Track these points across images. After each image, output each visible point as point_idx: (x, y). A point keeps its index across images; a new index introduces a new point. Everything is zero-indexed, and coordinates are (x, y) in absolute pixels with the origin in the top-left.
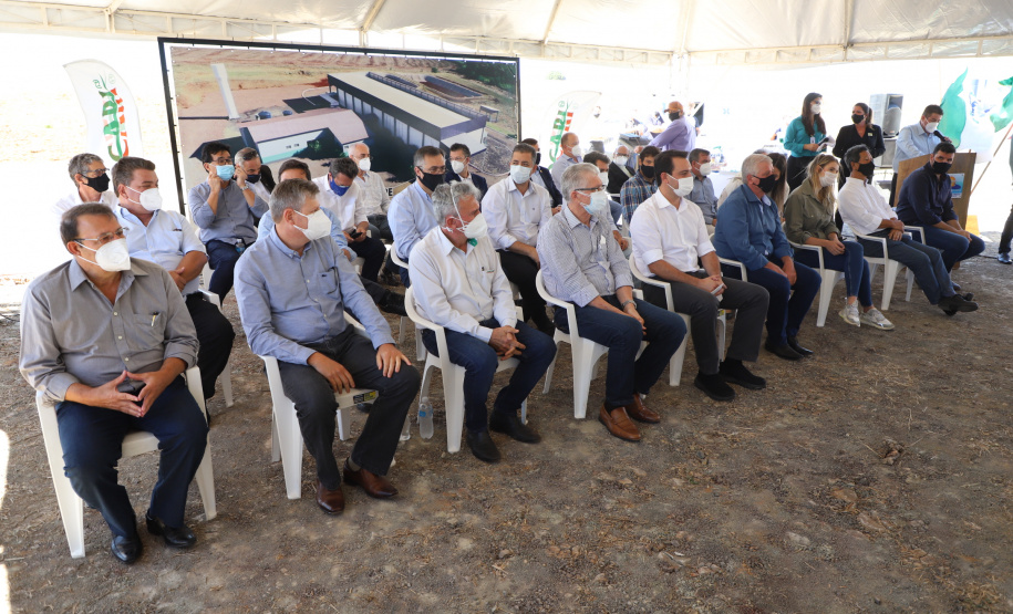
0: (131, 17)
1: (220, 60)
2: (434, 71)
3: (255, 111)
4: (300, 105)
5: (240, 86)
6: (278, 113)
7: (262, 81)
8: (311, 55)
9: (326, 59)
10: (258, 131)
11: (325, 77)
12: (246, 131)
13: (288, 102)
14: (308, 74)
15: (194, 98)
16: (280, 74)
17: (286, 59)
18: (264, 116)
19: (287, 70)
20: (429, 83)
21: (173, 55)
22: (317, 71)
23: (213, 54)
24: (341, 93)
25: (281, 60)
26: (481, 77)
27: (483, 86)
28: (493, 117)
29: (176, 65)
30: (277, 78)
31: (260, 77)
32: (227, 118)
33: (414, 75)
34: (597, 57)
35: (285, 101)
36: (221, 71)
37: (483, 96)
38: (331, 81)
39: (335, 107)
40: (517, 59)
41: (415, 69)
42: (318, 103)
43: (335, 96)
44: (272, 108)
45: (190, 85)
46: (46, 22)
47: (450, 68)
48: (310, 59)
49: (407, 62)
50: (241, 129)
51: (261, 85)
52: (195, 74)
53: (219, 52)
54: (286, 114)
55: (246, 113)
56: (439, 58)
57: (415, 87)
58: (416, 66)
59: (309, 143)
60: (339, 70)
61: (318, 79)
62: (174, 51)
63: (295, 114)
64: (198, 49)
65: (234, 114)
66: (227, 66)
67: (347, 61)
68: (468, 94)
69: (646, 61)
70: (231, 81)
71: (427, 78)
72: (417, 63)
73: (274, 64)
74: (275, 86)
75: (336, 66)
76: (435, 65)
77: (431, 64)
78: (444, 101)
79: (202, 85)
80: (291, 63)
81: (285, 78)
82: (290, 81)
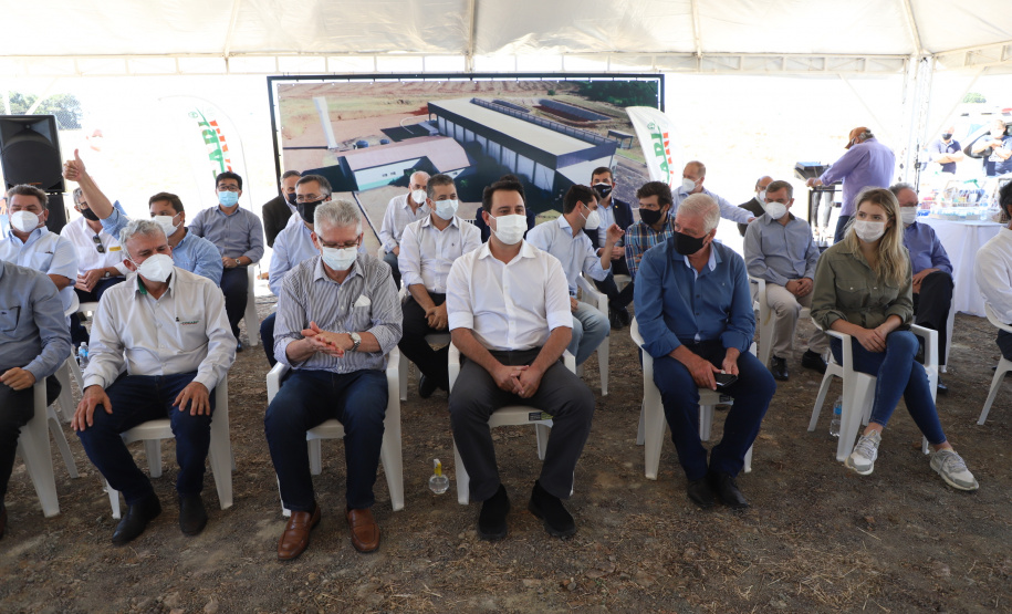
1: (322, 94)
2: (551, 93)
3: (352, 140)
4: (397, 135)
5: (340, 117)
6: (376, 142)
7: (361, 111)
8: (411, 84)
9: (426, 87)
10: (354, 159)
11: (424, 105)
12: (343, 160)
13: (386, 131)
14: (407, 103)
15: (297, 130)
16: (378, 104)
17: (385, 89)
18: (361, 145)
19: (386, 100)
20: (545, 107)
21: (280, 91)
22: (416, 99)
23: (315, 88)
24: (442, 121)
25: (380, 89)
26: (611, 98)
27: (613, 108)
28: (625, 143)
29: (282, 100)
30: (375, 108)
31: (358, 108)
32: (326, 148)
33: (525, 99)
34: (780, 67)
35: (383, 130)
36: (322, 104)
37: (612, 120)
38: (431, 109)
39: (435, 135)
40: (662, 77)
41: (528, 93)
42: (417, 132)
43: (435, 124)
44: (368, 138)
45: (293, 117)
47: (571, 89)
48: (411, 88)
49: (519, 85)
50: (339, 158)
51: (359, 115)
52: (298, 108)
53: (320, 86)
54: (383, 143)
55: (344, 143)
56: (558, 79)
57: (528, 111)
58: (530, 89)
59: (403, 172)
60: (441, 98)
61: (417, 108)
62: (282, 89)
63: (392, 143)
64: (301, 85)
65: (333, 144)
66: (327, 99)
67: (449, 87)
68: (593, 118)
69: (863, 70)
70: (332, 112)
71: (542, 102)
72: (531, 86)
73: (373, 95)
74: (373, 116)
75: (438, 93)
76: (552, 87)
77: (548, 86)
78: (562, 126)
79: (304, 118)
80: (390, 93)
81: (383, 107)
82: (388, 111)
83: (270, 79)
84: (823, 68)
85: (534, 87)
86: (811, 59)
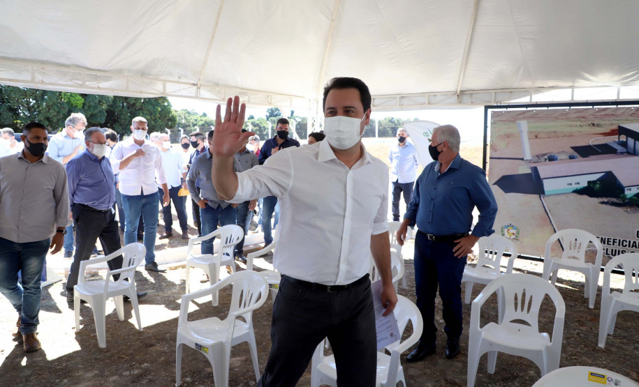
0: (471, 95)
1: (524, 118)
3: (545, 155)
4: (585, 152)
5: (536, 137)
6: (565, 157)
7: (555, 132)
8: (604, 110)
9: (619, 112)
10: (545, 170)
11: (615, 127)
12: (535, 170)
13: (576, 149)
14: (598, 126)
15: (501, 145)
16: (571, 126)
17: (579, 114)
18: (552, 159)
19: (579, 123)
21: (492, 116)
22: (607, 122)
23: (520, 114)
24: (631, 141)
25: (575, 115)
29: (494, 123)
30: (568, 130)
31: (553, 130)
32: (522, 159)
35: (572, 148)
36: (524, 125)
38: (622, 131)
39: (622, 153)
42: (605, 150)
43: (624, 144)
44: (559, 153)
45: (500, 135)
46: (427, 103)
48: (603, 113)
50: (531, 168)
51: (553, 135)
52: (504, 129)
53: (524, 112)
54: (571, 158)
55: (537, 156)
59: (589, 182)
60: (632, 121)
61: (607, 130)
62: (494, 115)
63: (581, 158)
64: (509, 112)
65: (528, 156)
66: (528, 123)
70: (530, 133)
73: (568, 119)
74: (565, 136)
75: (629, 118)
79: (508, 136)
80: (583, 117)
81: (575, 129)
82: (579, 132)
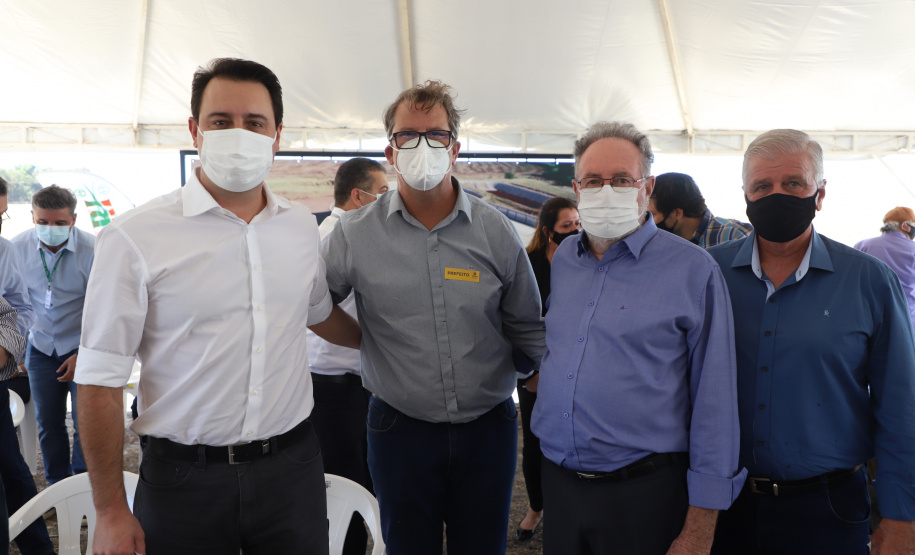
0: (158, 132)
2: (509, 176)
16: (305, 184)
17: (314, 168)
19: (315, 181)
20: (501, 192)
25: (309, 169)
33: (478, 182)
41: (481, 175)
46: (80, 141)
47: (533, 171)
49: (471, 166)
56: (517, 161)
57: (480, 197)
58: (483, 171)
69: (904, 149)
71: (497, 186)
72: (485, 167)
73: (300, 174)
76: (510, 169)
77: (505, 168)
78: (521, 215)
80: (320, 172)
81: (311, 189)
82: (316, 192)
83: (184, 153)
84: (851, 148)
85: (489, 168)
86: (835, 137)
